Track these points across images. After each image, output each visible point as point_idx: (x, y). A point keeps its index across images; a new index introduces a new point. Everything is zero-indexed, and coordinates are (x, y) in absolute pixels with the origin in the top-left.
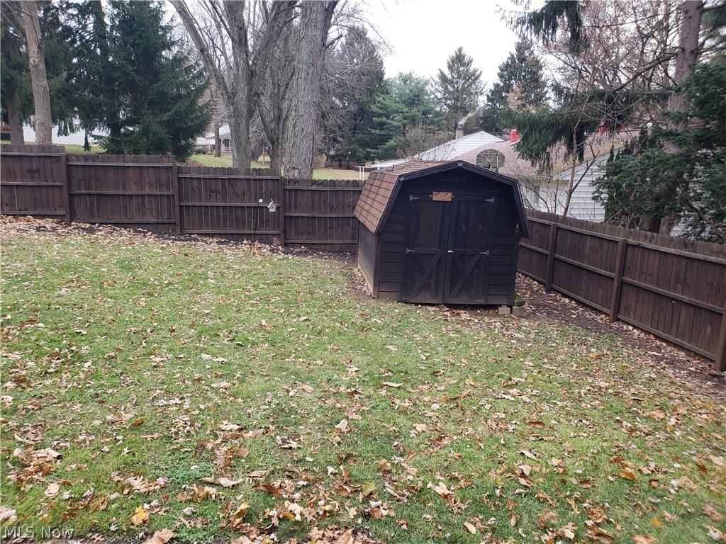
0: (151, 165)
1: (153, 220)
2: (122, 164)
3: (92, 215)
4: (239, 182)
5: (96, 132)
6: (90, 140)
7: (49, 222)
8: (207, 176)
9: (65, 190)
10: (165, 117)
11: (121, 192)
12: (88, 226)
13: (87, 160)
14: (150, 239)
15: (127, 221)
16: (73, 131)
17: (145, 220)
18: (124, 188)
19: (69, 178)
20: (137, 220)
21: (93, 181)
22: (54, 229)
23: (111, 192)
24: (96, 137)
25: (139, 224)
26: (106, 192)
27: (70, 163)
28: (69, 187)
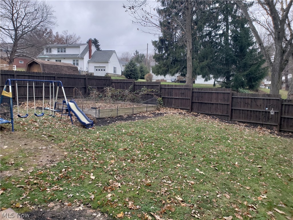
0: (222, 92)
1: (220, 114)
2: (211, 92)
3: (198, 110)
4: (259, 100)
6: (216, 82)
7: (184, 112)
8: (244, 97)
9: (191, 100)
11: (209, 102)
12: (196, 114)
13: (199, 90)
14: (217, 121)
15: (210, 113)
16: (209, 80)
17: (217, 114)
18: (211, 101)
19: (192, 96)
20: (214, 113)
21: (200, 98)
22: (185, 114)
23: (206, 102)
24: (218, 82)
25: (215, 115)
26: (204, 102)
27: (193, 91)
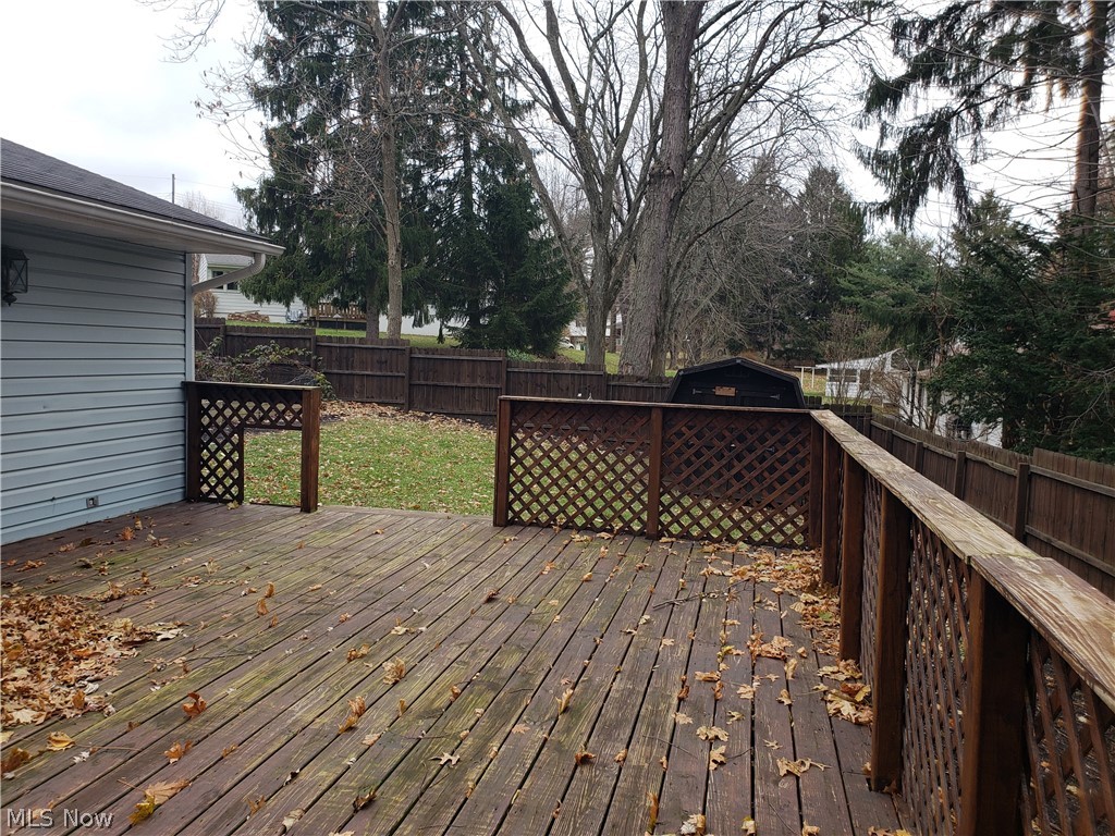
0: (484, 358)
1: (481, 412)
2: (457, 357)
3: (427, 405)
4: (564, 377)
5: (452, 323)
6: (445, 331)
7: (390, 411)
8: (534, 370)
9: (406, 382)
10: (525, 308)
11: (455, 384)
12: (423, 414)
13: (427, 353)
14: (476, 427)
15: (458, 412)
16: (427, 322)
17: (474, 411)
18: (458, 381)
19: (411, 369)
20: (467, 411)
21: (431, 373)
22: (393, 416)
23: (447, 384)
24: (450, 329)
25: (469, 415)
26: (442, 384)
27: (413, 355)
28: (410, 378)
